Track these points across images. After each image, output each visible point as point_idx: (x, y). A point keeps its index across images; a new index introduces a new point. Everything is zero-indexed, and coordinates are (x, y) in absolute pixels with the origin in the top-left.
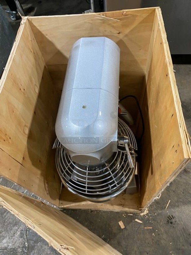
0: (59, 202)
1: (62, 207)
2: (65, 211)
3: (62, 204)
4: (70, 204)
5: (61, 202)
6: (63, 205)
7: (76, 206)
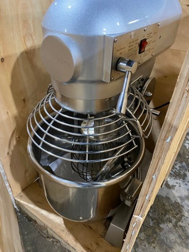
0: (20, 193)
1: (19, 200)
2: (19, 214)
3: (21, 196)
4: (29, 203)
5: (22, 194)
6: (21, 200)
7: (33, 209)
